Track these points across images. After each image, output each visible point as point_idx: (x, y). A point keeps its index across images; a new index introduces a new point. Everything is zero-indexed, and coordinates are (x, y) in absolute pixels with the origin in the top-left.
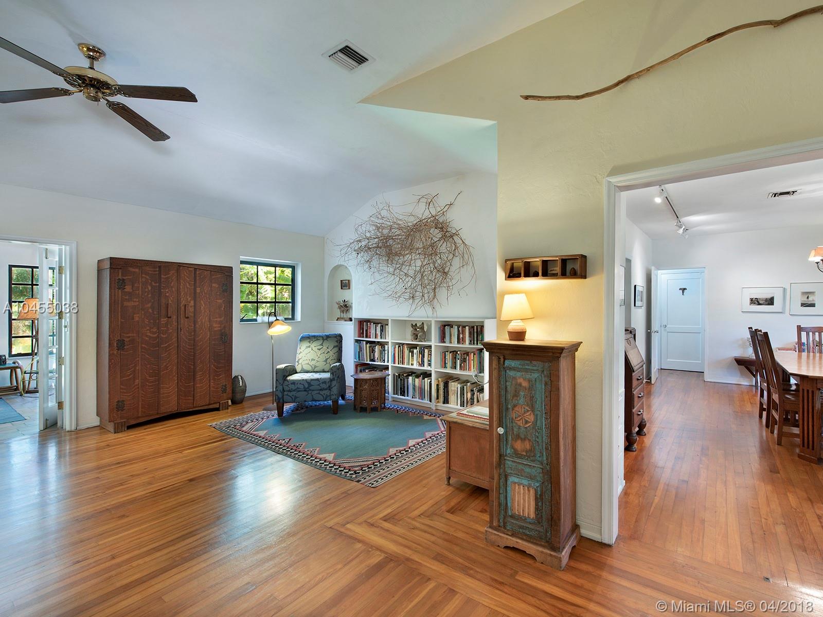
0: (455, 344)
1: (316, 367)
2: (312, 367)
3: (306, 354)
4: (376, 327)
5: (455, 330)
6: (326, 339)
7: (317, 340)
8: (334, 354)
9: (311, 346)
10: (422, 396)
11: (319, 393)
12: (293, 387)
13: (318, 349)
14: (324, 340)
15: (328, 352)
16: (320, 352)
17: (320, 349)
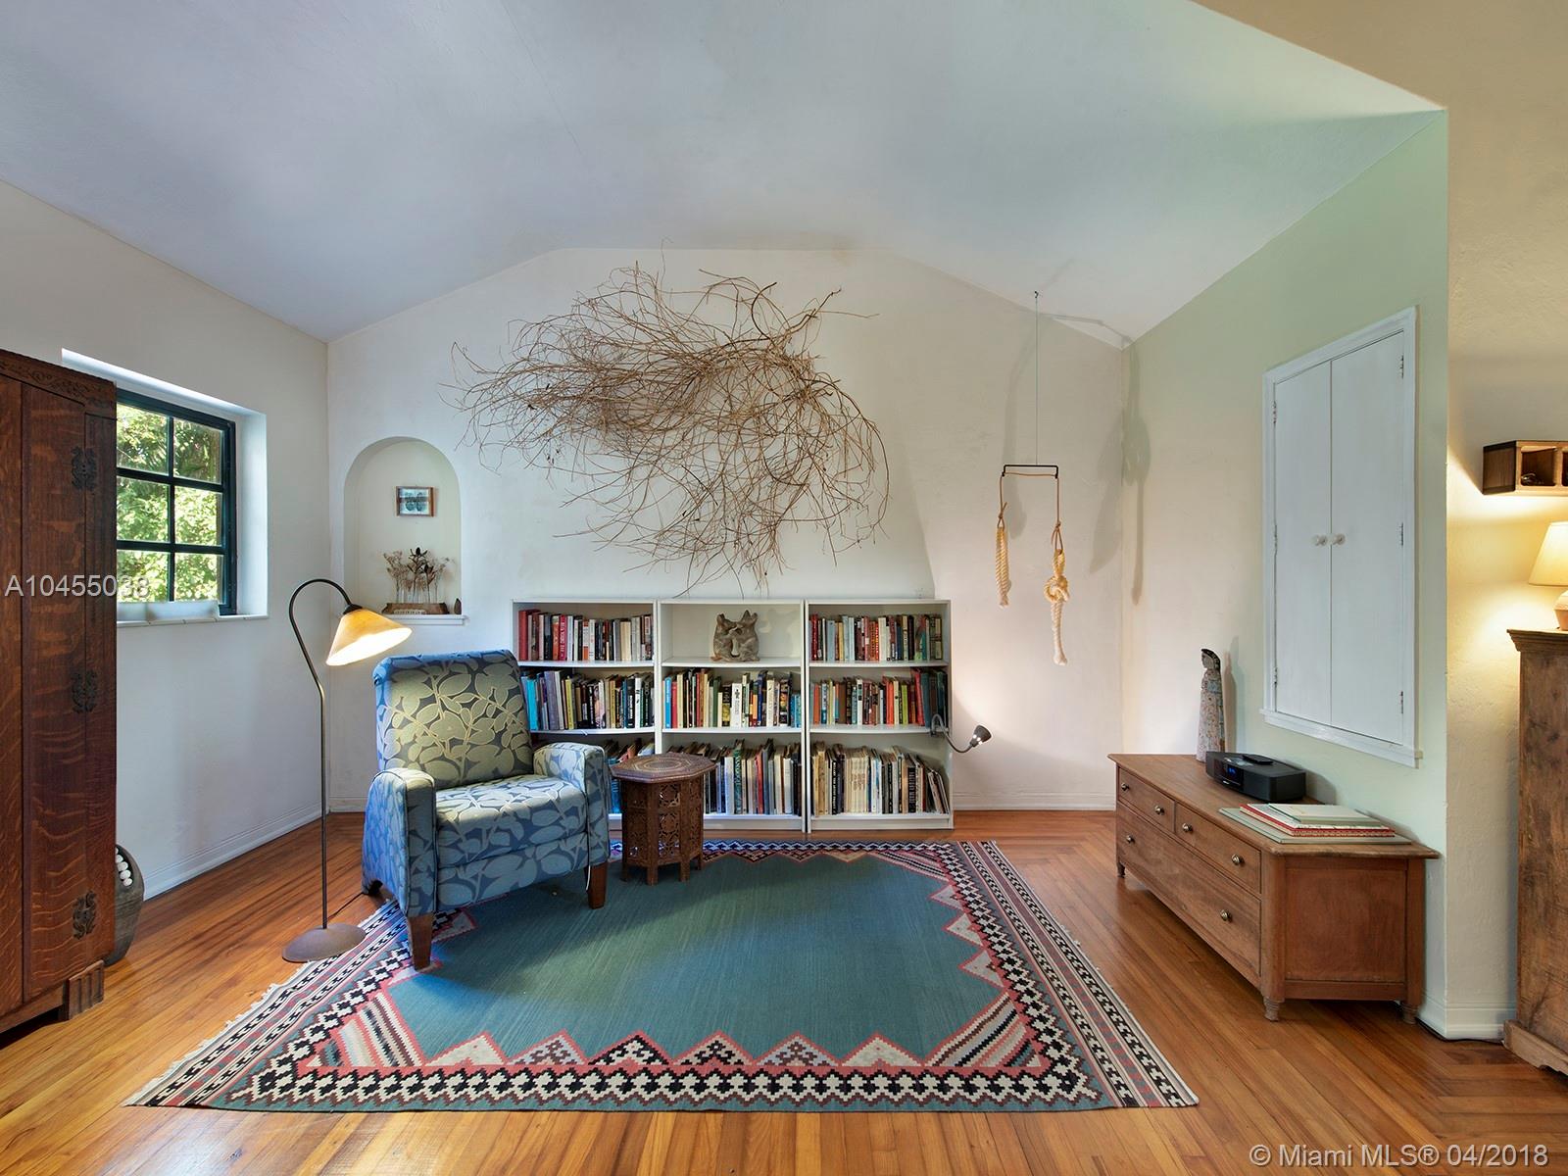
0: (849, 662)
1: (469, 764)
2: (458, 768)
3: (428, 725)
4: (580, 628)
5: (848, 629)
6: (480, 670)
7: (452, 674)
8: (516, 714)
9: (438, 697)
10: (764, 803)
11: (558, 851)
12: (473, 847)
13: (463, 705)
14: (473, 673)
15: (498, 712)
16: (470, 715)
17: (468, 705)
